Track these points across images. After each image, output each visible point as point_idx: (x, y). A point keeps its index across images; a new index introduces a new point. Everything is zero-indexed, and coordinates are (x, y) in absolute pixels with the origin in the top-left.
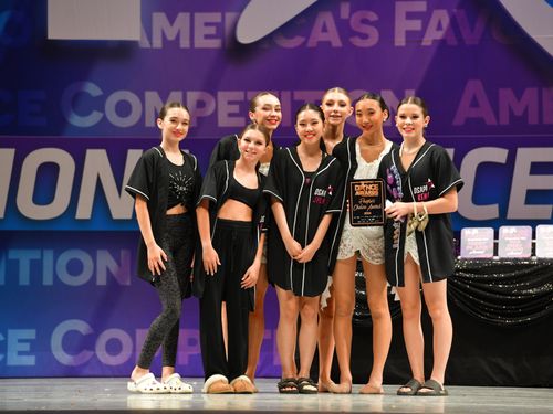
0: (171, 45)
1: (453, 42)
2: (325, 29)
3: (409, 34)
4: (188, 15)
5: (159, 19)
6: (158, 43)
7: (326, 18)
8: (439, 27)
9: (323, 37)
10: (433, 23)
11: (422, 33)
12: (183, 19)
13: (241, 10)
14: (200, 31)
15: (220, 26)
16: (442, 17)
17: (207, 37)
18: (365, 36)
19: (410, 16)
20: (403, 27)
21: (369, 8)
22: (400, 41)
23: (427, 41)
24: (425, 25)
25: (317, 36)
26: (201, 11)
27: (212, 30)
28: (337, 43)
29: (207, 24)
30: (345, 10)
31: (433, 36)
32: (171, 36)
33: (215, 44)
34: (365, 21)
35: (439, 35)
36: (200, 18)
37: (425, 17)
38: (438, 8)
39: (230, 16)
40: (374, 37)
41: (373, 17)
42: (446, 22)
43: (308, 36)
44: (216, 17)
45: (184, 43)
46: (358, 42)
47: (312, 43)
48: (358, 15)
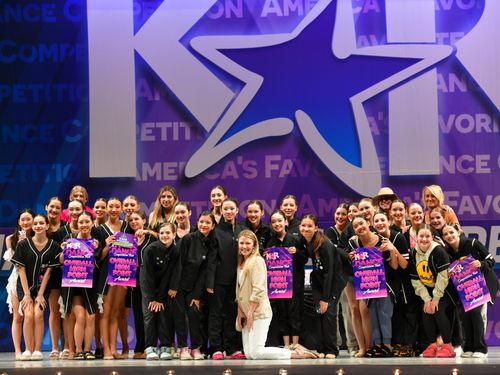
0: (152, 179)
1: (295, 176)
2: (230, 170)
3: (273, 172)
4: (160, 164)
5: (146, 166)
6: (145, 178)
7: (231, 164)
8: (288, 168)
9: (229, 174)
10: (285, 166)
11: (279, 171)
12: (158, 165)
13: (188, 161)
14: (167, 172)
15: (176, 169)
16: (289, 163)
17: (170, 174)
18: (250, 173)
19: (273, 163)
20: (269, 168)
21: (252, 159)
22: (268, 175)
23: (282, 175)
24: (280, 168)
25: (226, 173)
26: (167, 161)
27: (173, 171)
28: (236, 176)
29: (170, 168)
30: (240, 160)
31: (284, 172)
32: (152, 175)
33: (174, 178)
34: (250, 166)
35: (288, 172)
36: (167, 165)
37: (280, 163)
38: (287, 158)
39: (181, 164)
40: (255, 173)
41: (254, 163)
42: (291, 166)
43: (221, 173)
44: (175, 164)
45: (159, 178)
46: (247, 176)
47: (223, 177)
48: (247, 162)
